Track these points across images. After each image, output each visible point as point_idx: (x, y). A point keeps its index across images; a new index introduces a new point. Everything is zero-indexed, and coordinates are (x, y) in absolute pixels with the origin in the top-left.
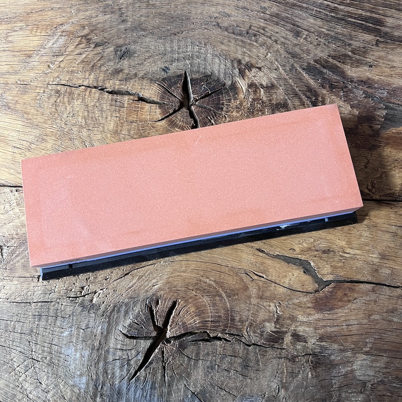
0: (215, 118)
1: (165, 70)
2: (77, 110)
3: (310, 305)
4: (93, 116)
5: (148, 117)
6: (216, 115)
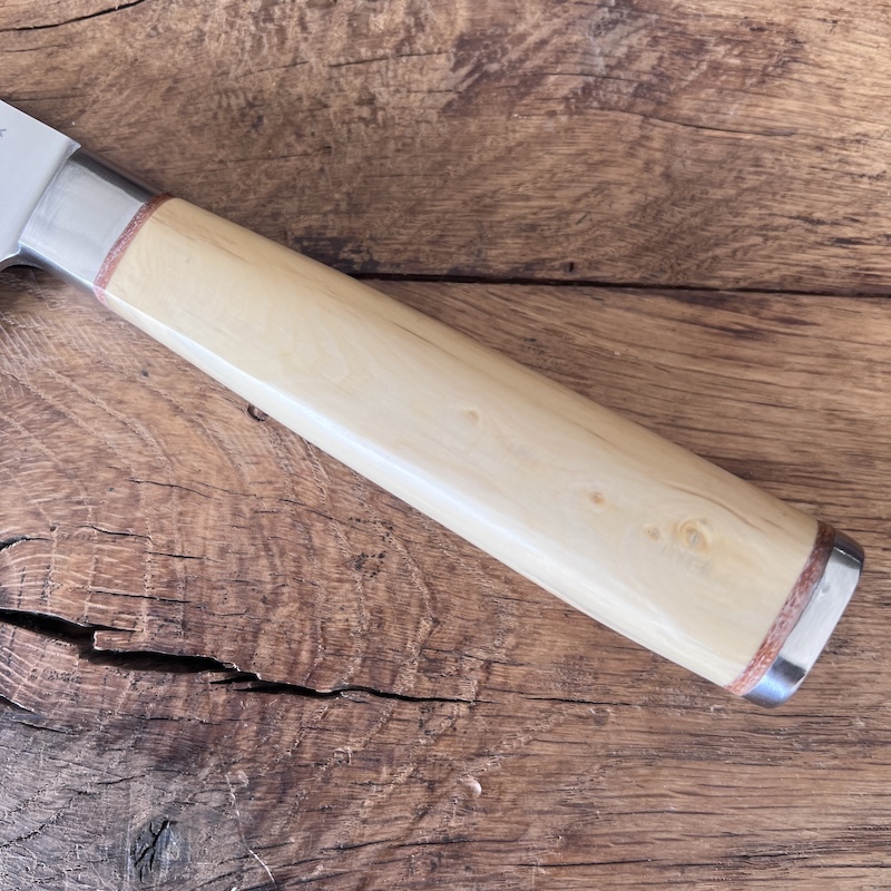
2: (348, 586)
4: (278, 562)
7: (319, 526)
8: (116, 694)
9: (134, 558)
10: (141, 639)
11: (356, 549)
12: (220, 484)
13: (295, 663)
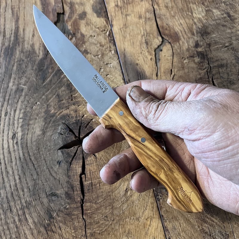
0: (86, 122)
1: (59, 163)
2: (102, 216)
3: (178, 44)
4: (102, 202)
5: (95, 164)
6: (84, 123)
7: (110, 207)
8: (76, 182)
9: (98, 177)
10: (85, 183)
11: (108, 215)
12: (113, 188)
13: (87, 210)
